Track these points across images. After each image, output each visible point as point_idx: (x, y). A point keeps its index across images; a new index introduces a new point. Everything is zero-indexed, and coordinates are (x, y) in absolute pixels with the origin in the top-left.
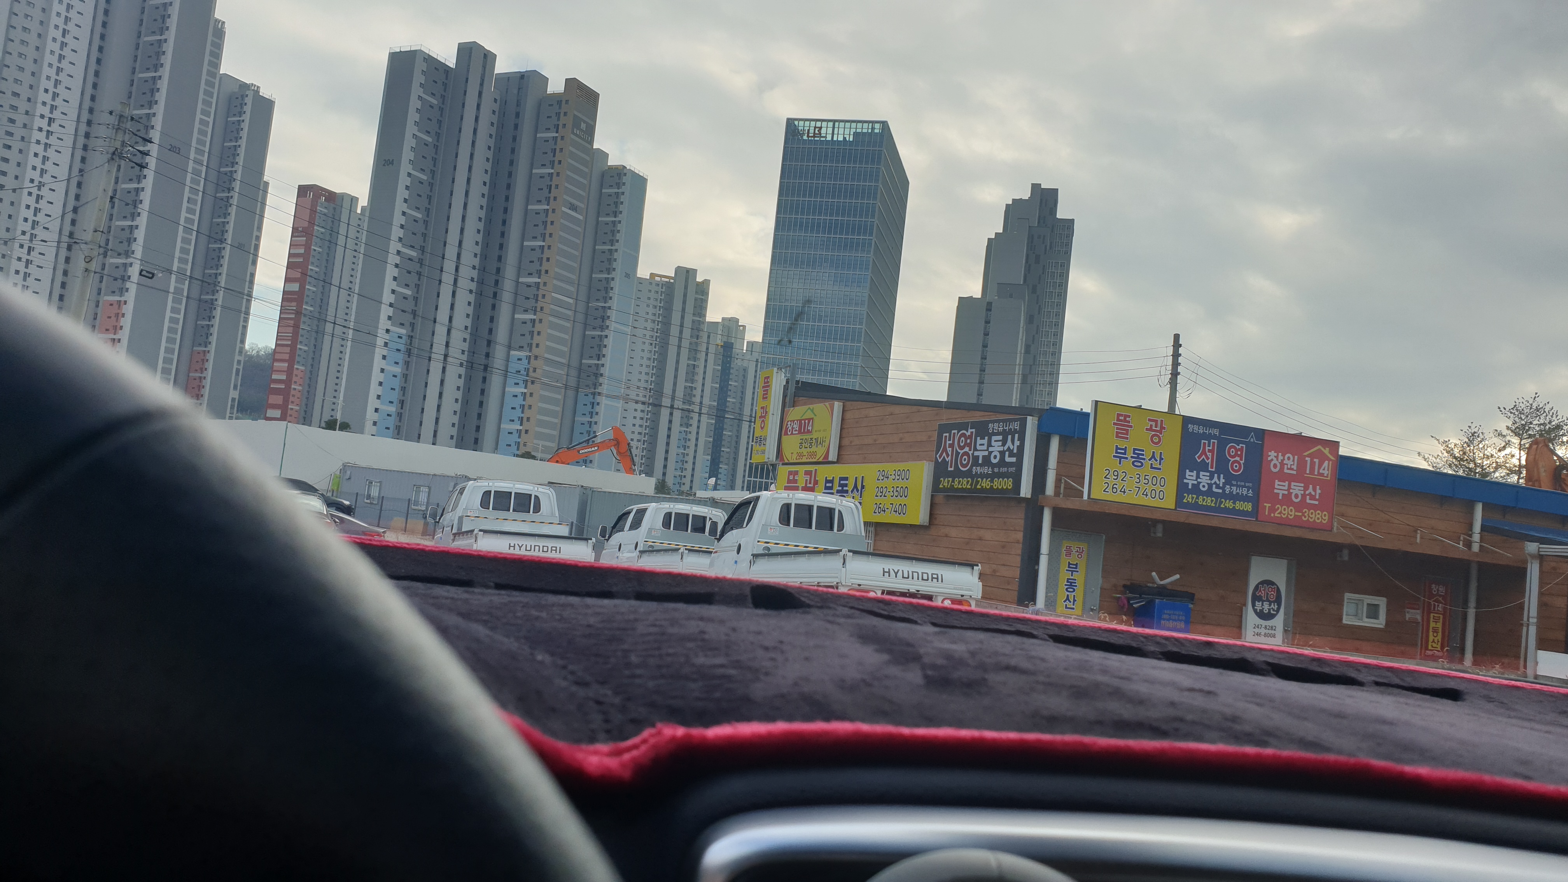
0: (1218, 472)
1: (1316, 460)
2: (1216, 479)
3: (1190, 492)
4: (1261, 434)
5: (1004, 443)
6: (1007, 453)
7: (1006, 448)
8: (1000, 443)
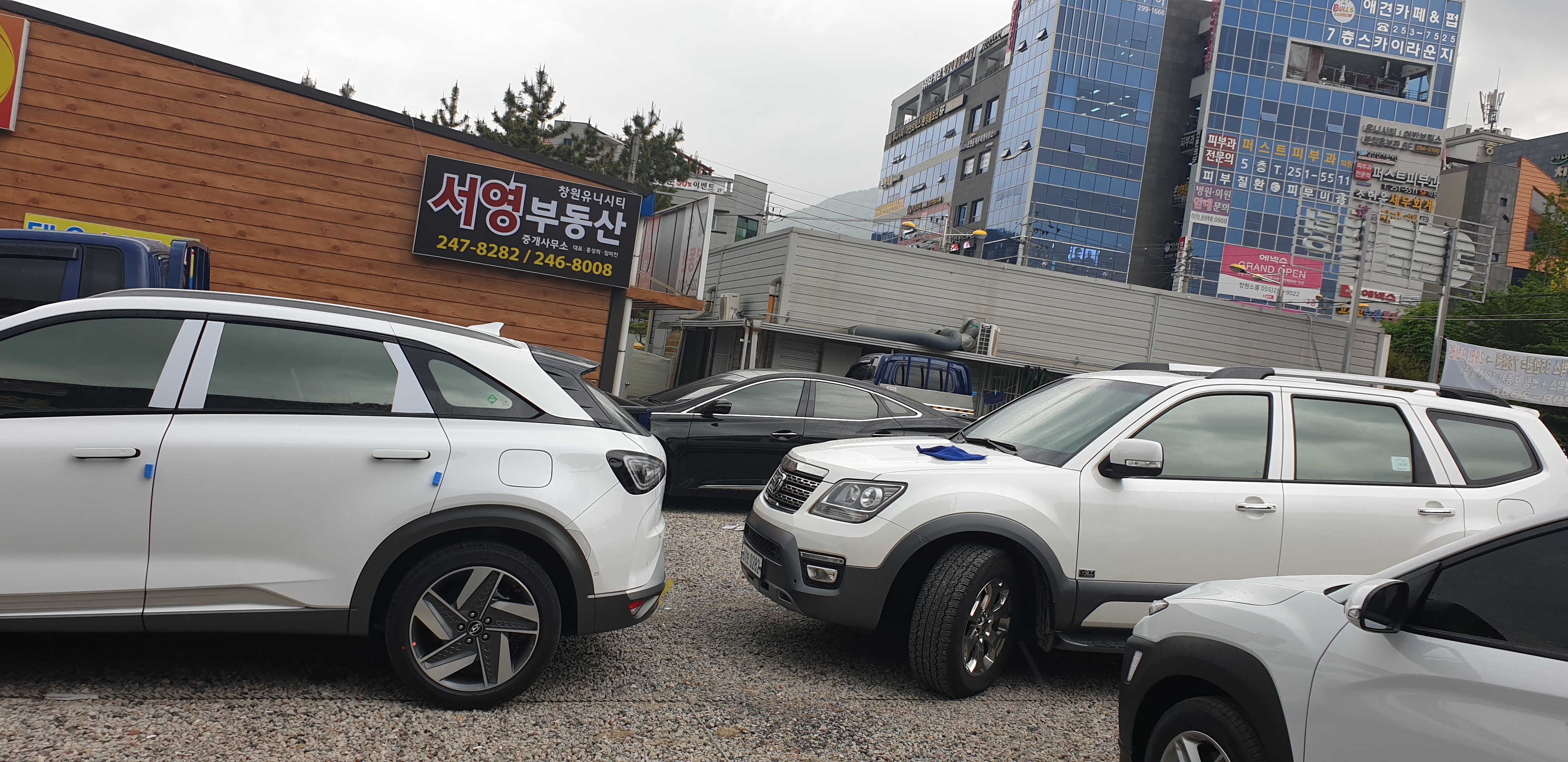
5: (595, 216)
6: (601, 233)
7: (597, 224)
8: (587, 217)
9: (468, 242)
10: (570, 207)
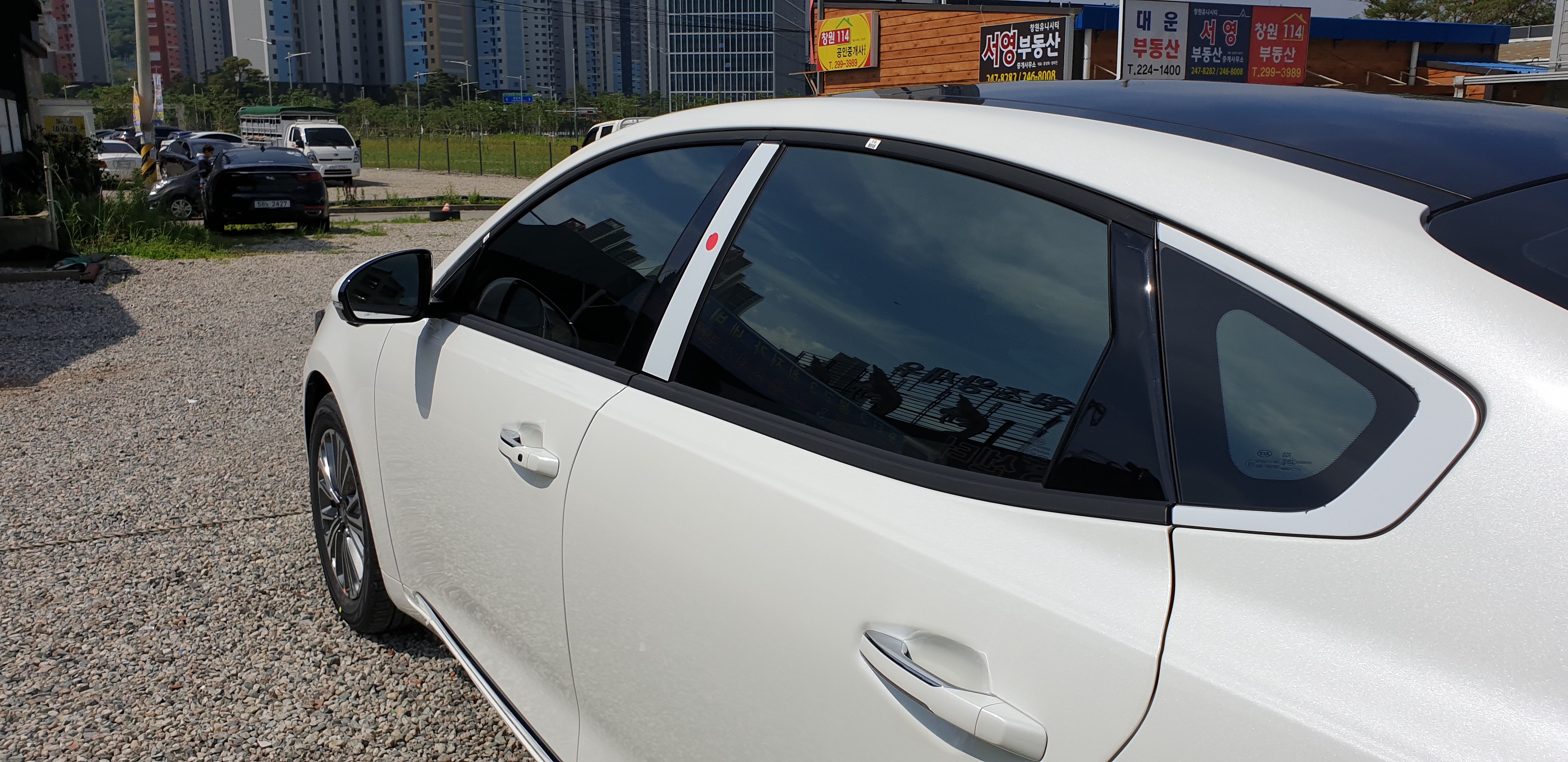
0: (1217, 46)
1: (1293, 26)
2: (1215, 52)
3: (1196, 65)
4: (1250, 9)
6: (1049, 49)
7: (1048, 45)
10: (1036, 37)
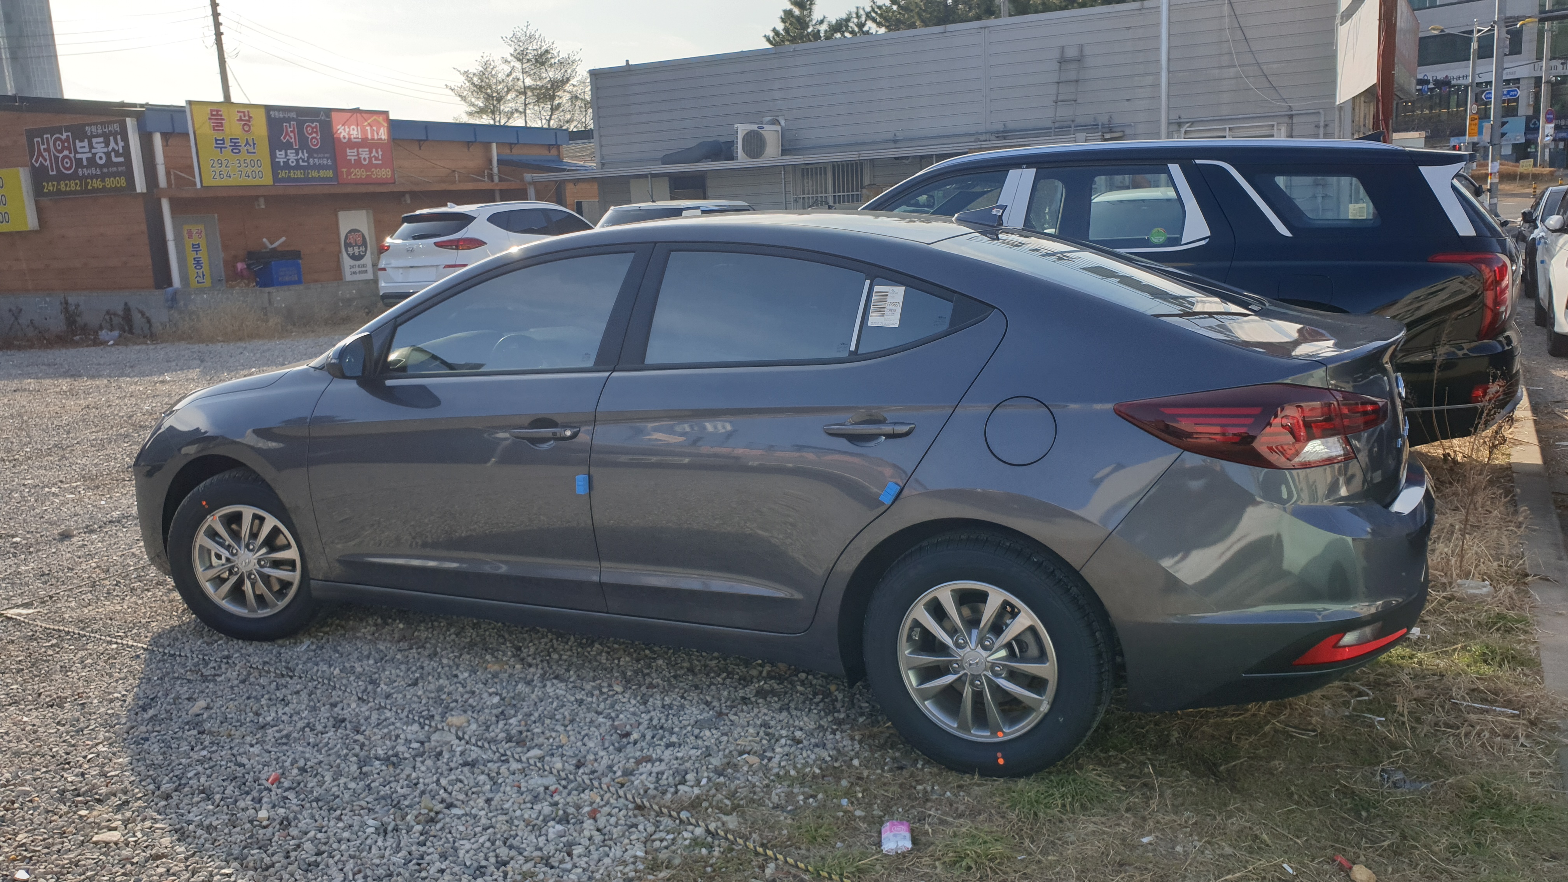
0: (301, 148)
1: (374, 128)
2: (300, 155)
3: (282, 168)
4: (328, 112)
5: (107, 144)
6: (113, 154)
7: (110, 149)
8: (103, 145)
9: (55, 183)
10: (94, 140)
